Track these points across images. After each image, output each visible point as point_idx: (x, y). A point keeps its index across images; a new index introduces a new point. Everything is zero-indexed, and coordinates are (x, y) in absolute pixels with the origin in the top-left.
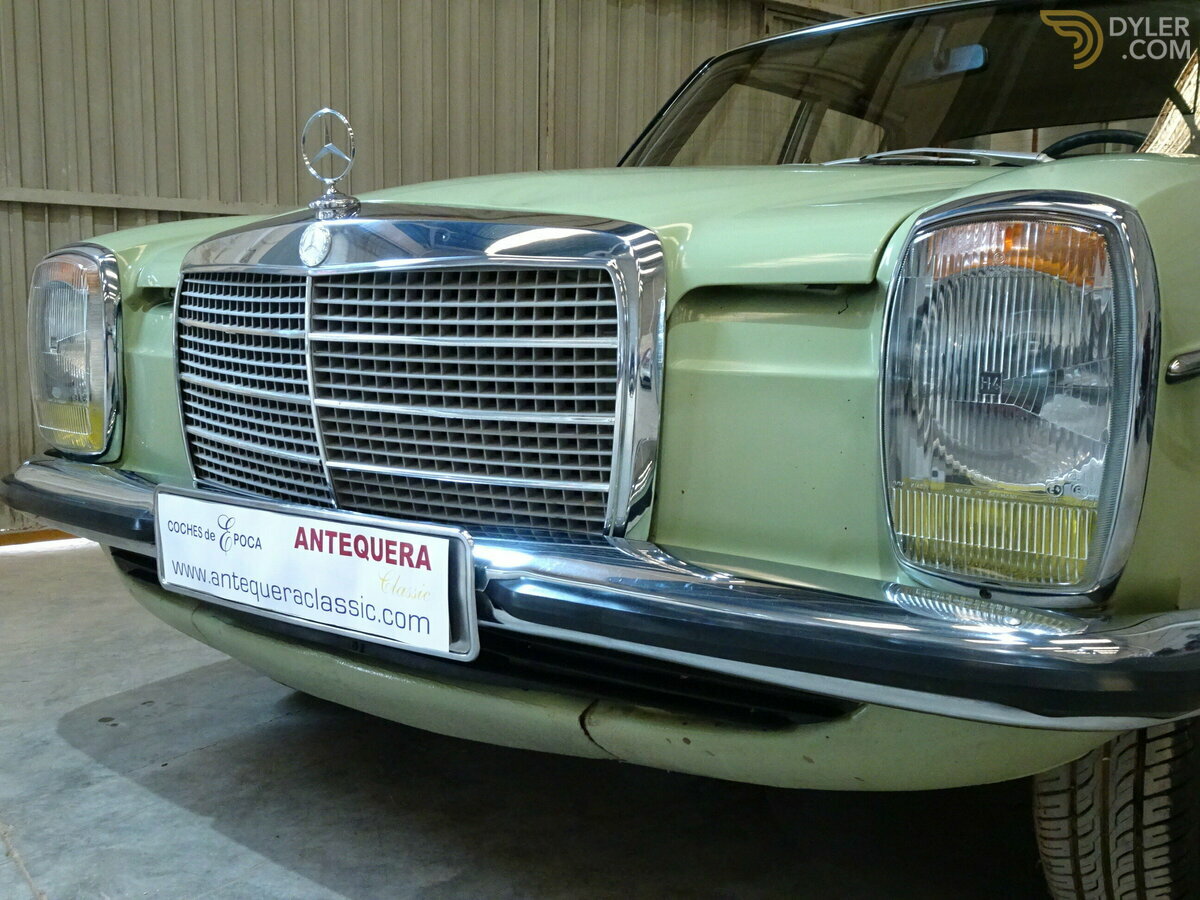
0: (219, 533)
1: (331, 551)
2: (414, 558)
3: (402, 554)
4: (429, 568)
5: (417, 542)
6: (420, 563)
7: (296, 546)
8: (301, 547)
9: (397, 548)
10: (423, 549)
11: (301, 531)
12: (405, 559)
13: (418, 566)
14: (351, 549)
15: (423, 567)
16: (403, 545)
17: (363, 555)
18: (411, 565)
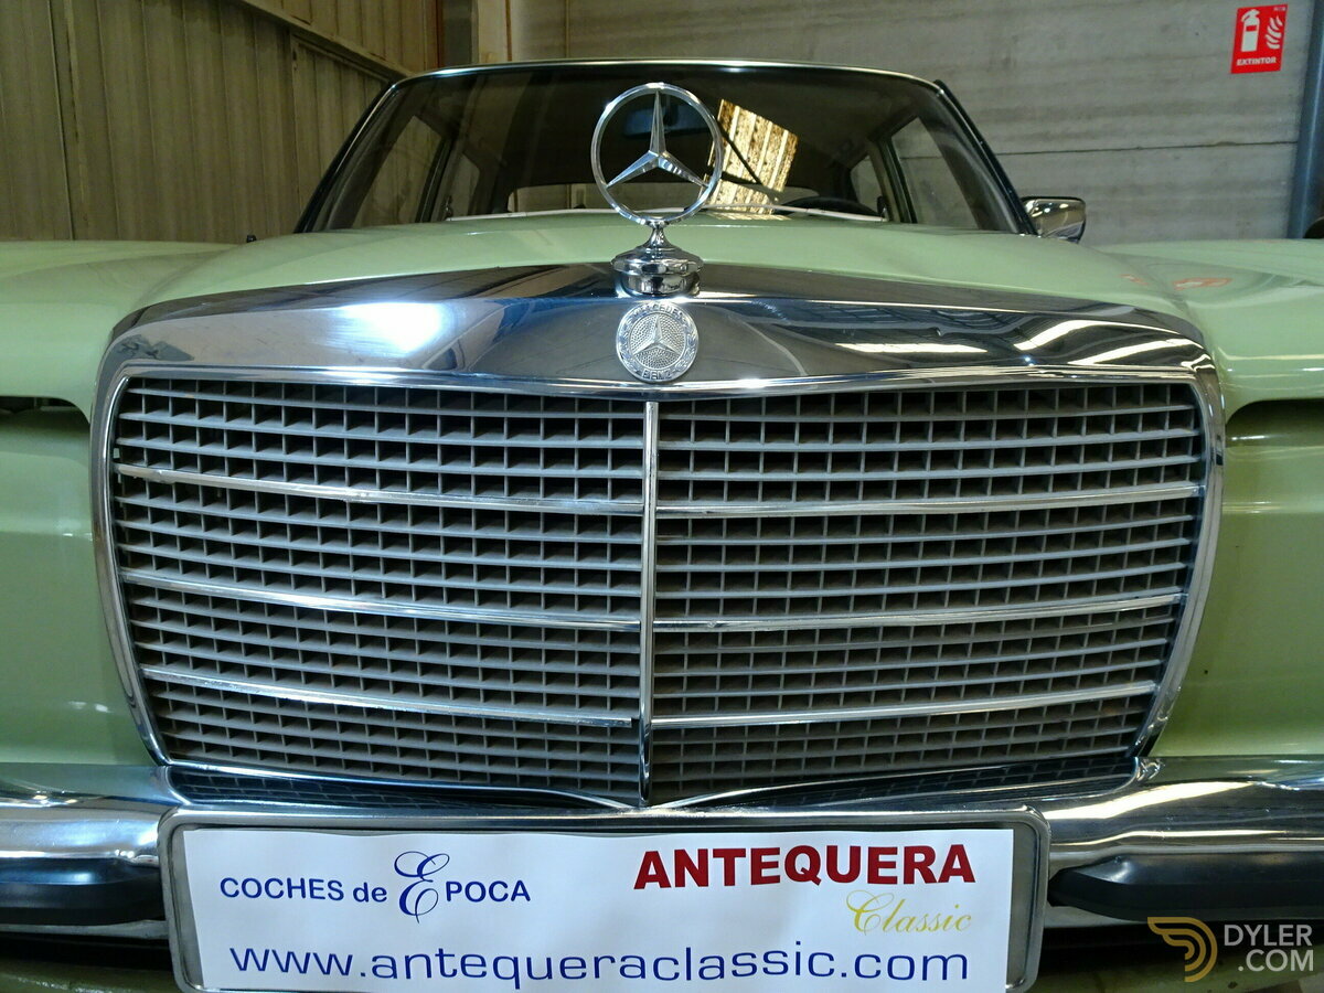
0: (396, 887)
1: (730, 879)
2: (937, 868)
3: (910, 866)
4: (969, 878)
5: (940, 841)
6: (947, 873)
7: (640, 885)
8: (652, 887)
9: (899, 859)
10: (957, 851)
11: (652, 857)
12: (917, 873)
13: (944, 878)
14: (781, 871)
15: (956, 881)
16: (910, 852)
17: (811, 875)
18: (929, 878)
